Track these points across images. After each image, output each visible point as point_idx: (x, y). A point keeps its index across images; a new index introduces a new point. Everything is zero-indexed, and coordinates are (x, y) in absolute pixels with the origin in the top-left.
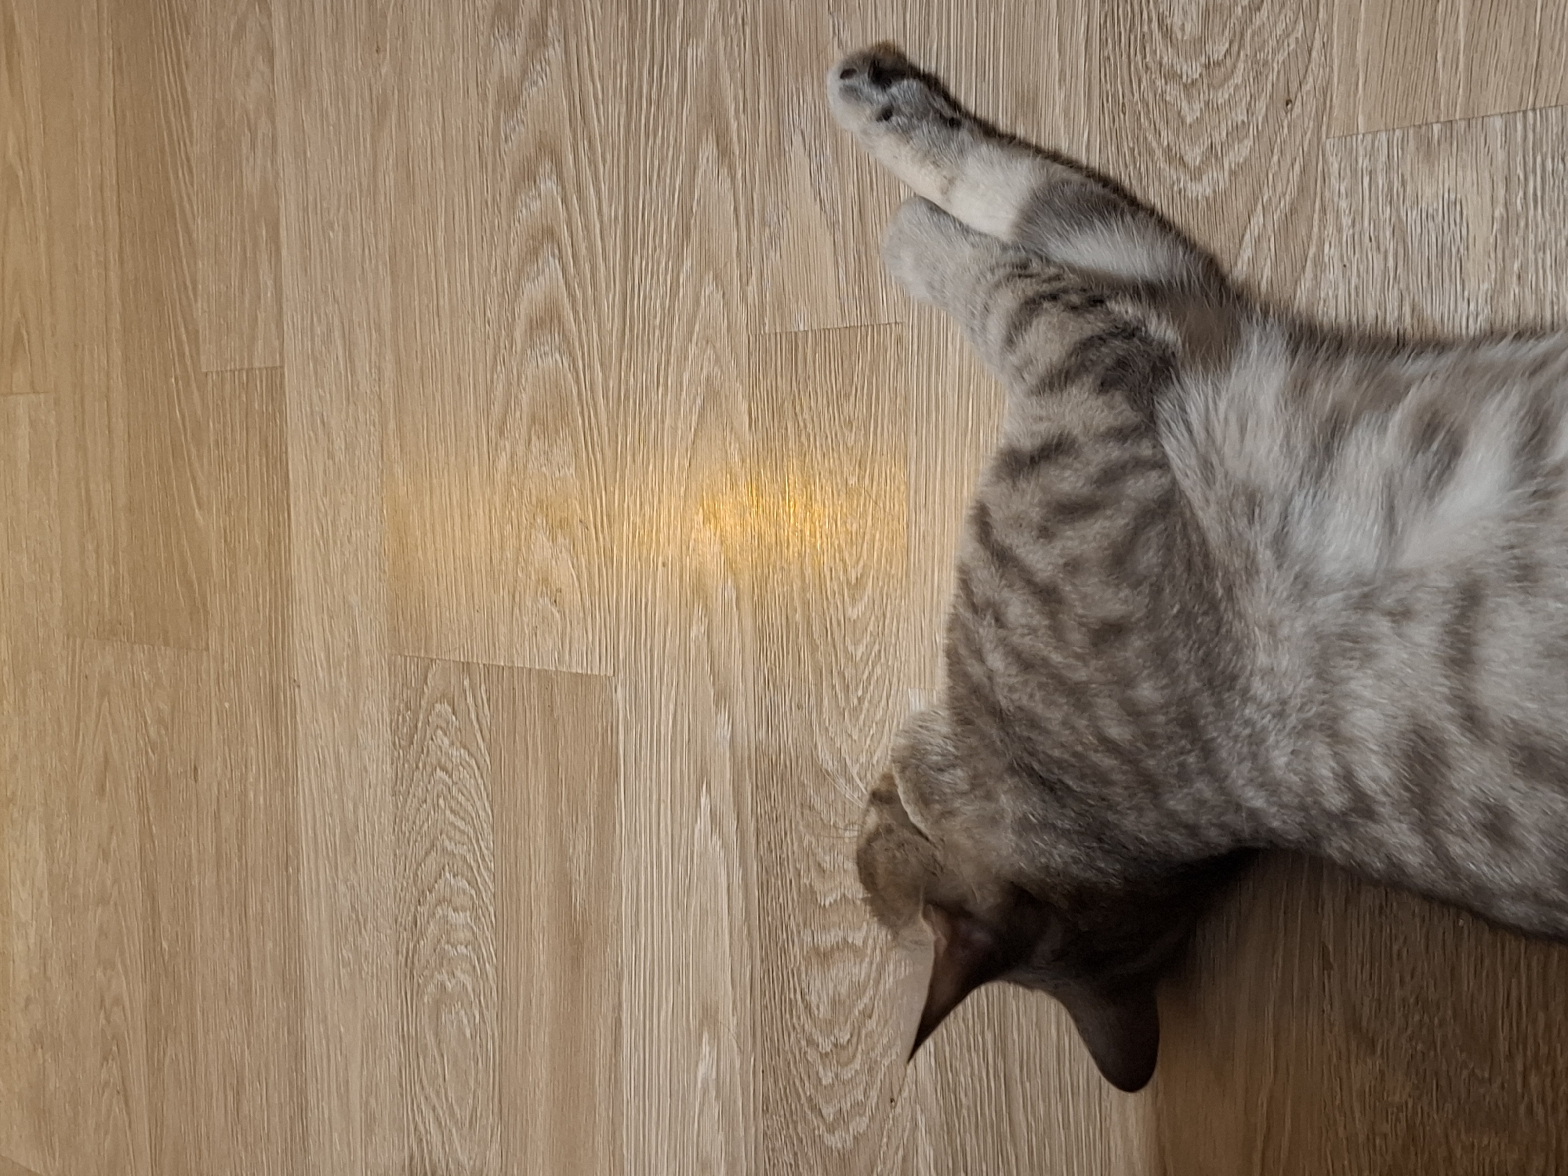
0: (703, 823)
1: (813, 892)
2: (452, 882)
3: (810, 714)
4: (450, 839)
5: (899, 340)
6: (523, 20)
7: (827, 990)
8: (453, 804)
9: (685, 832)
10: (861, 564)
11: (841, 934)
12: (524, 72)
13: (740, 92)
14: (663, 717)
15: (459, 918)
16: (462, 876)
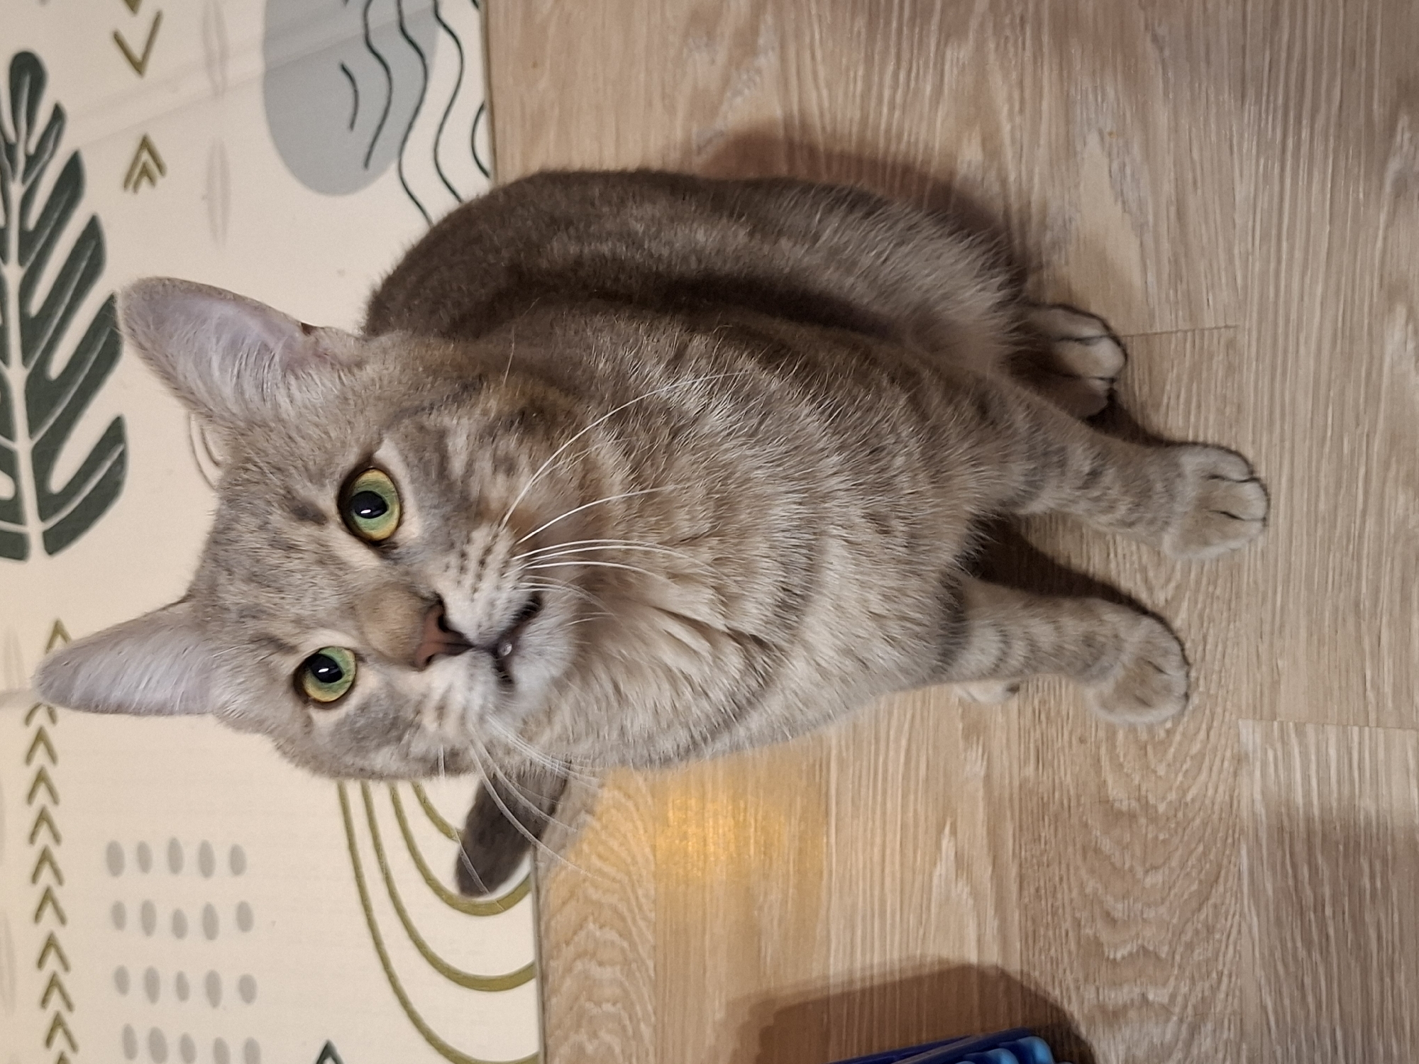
0: (945, 867)
1: (1099, 944)
2: (598, 934)
3: (1098, 748)
4: (596, 887)
5: (1231, 344)
6: (727, 28)
7: (1116, 1052)
8: (601, 849)
9: (919, 878)
10: (1173, 585)
11: (1137, 990)
12: (726, 81)
13: (1016, 95)
14: (892, 753)
15: (607, 973)
16: (612, 927)
